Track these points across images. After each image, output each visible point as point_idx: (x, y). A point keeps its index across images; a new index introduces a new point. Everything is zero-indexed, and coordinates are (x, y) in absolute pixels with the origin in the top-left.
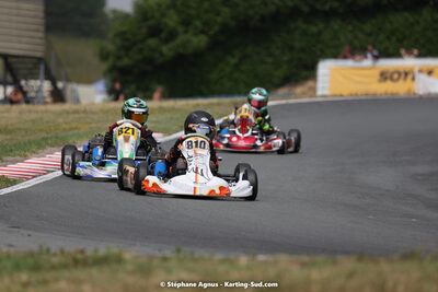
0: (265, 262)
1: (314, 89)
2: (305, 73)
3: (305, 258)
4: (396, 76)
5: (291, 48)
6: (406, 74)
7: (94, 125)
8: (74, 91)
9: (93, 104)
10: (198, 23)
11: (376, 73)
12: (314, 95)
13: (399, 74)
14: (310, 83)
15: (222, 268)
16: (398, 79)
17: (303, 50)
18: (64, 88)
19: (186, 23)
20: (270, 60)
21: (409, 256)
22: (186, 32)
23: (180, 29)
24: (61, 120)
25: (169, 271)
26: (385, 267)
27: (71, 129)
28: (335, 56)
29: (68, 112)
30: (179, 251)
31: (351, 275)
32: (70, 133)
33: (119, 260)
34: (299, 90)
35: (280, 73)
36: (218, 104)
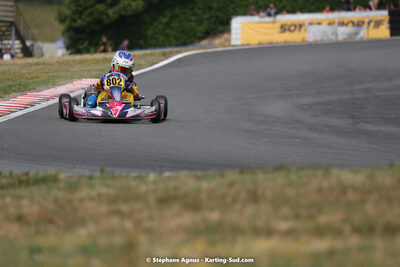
0: (169, 177)
1: (229, 40)
2: (221, 28)
3: (200, 173)
4: (292, 28)
5: (210, 8)
6: (301, 26)
7: (50, 74)
8: (41, 49)
11: (278, 26)
12: (229, 44)
13: (295, 26)
14: (226, 36)
15: (133, 183)
16: (294, 30)
17: (219, 10)
18: (32, 46)
20: (194, 18)
21: (279, 168)
24: (24, 71)
25: (91, 186)
26: (260, 177)
27: (31, 78)
28: (245, 14)
30: (102, 171)
31: (231, 184)
32: (31, 81)
33: (55, 179)
34: (217, 41)
35: (202, 28)
36: (151, 55)
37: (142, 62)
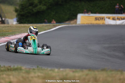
4: (99, 19)
7: (13, 31)
8: (8, 21)
9: (13, 25)
10: (43, 2)
11: (94, 18)
12: (76, 24)
14: (75, 20)
18: (5, 20)
19: (40, 2)
22: (40, 5)
23: (39, 4)
24: (4, 29)
27: (6, 32)
29: (6, 27)
32: (6, 33)
34: (72, 22)
36: (49, 26)
37: (46, 28)
